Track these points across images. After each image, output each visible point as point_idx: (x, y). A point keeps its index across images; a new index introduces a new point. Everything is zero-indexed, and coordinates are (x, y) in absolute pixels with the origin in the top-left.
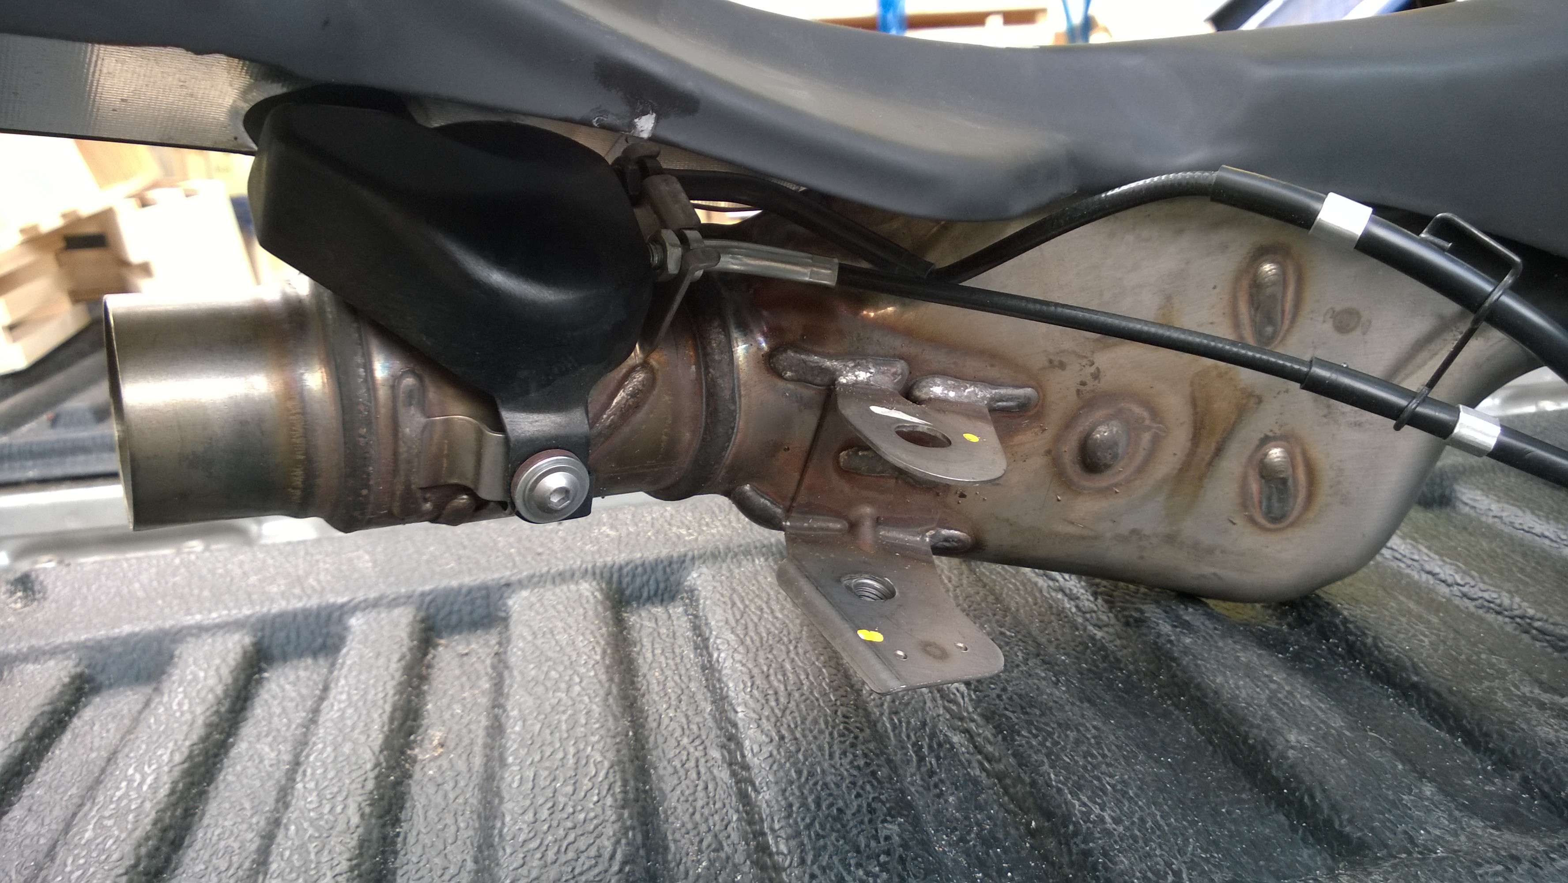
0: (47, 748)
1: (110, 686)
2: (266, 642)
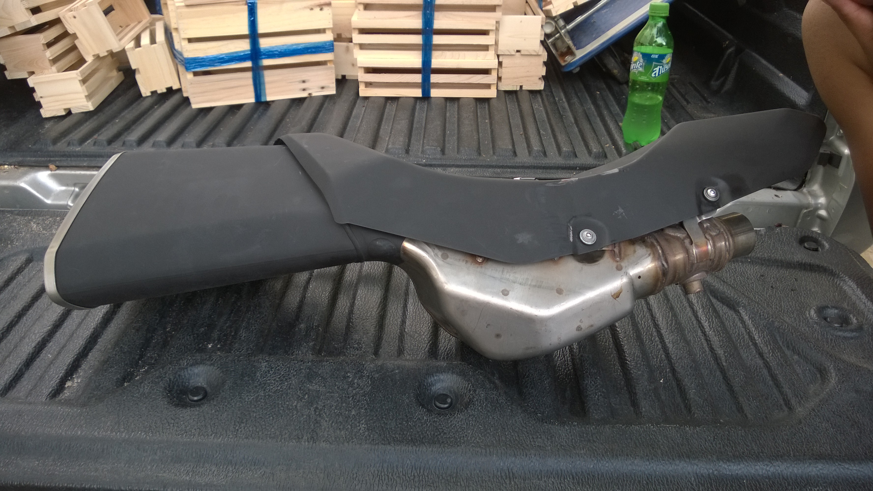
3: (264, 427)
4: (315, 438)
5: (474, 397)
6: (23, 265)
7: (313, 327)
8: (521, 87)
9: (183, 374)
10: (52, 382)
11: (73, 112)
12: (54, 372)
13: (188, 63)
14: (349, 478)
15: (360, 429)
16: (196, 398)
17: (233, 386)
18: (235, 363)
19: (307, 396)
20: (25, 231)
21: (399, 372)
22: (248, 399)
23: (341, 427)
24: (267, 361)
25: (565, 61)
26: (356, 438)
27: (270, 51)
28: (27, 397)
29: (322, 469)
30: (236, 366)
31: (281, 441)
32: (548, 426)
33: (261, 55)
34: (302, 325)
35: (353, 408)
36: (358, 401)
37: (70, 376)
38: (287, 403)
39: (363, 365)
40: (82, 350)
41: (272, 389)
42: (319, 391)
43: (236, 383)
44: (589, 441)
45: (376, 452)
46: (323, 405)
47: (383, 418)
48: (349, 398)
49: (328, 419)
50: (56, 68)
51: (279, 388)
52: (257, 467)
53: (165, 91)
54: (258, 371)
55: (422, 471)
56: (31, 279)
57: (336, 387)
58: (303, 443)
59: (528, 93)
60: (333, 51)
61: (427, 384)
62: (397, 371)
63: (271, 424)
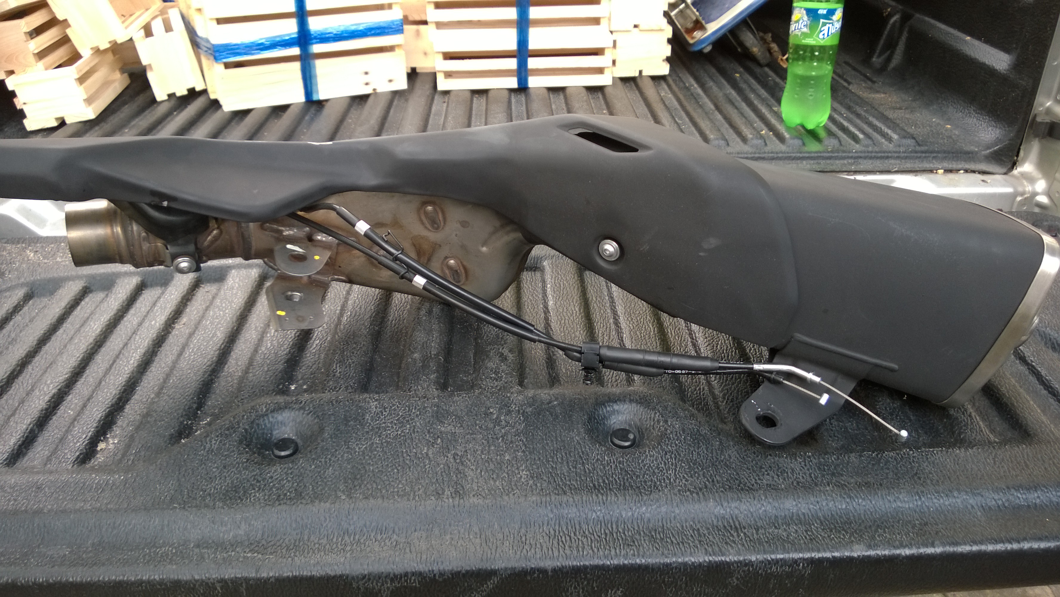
0: (72, 312)
1: (95, 291)
2: (146, 280)
3: (387, 483)
4: (461, 492)
5: (666, 430)
6: (20, 302)
7: (431, 356)
8: (641, 72)
9: (262, 423)
10: (79, 444)
11: (67, 122)
12: (80, 431)
13: (217, 51)
14: (516, 542)
15: (521, 477)
16: (283, 454)
17: (334, 434)
18: (333, 405)
19: (439, 440)
20: (19, 261)
21: (559, 404)
22: (359, 448)
23: (495, 476)
24: (376, 400)
25: (693, 38)
26: (517, 488)
27: (322, 34)
28: (46, 464)
29: (476, 534)
30: (335, 408)
31: (414, 499)
32: (773, 459)
33: (311, 39)
34: (416, 355)
35: (506, 452)
36: (512, 442)
37: (102, 436)
38: (414, 451)
39: (509, 398)
40: (116, 401)
41: (390, 434)
42: (455, 433)
43: (339, 430)
44: (833, 474)
45: (548, 505)
46: (463, 450)
47: (549, 461)
48: (498, 439)
49: (474, 468)
50: (44, 64)
51: (399, 433)
52: (384, 537)
53: (186, 93)
54: (367, 413)
55: (614, 526)
56: (34, 317)
57: (477, 427)
58: (447, 500)
59: (650, 79)
60: (403, 33)
61: (599, 418)
62: (555, 403)
63: (396, 479)
